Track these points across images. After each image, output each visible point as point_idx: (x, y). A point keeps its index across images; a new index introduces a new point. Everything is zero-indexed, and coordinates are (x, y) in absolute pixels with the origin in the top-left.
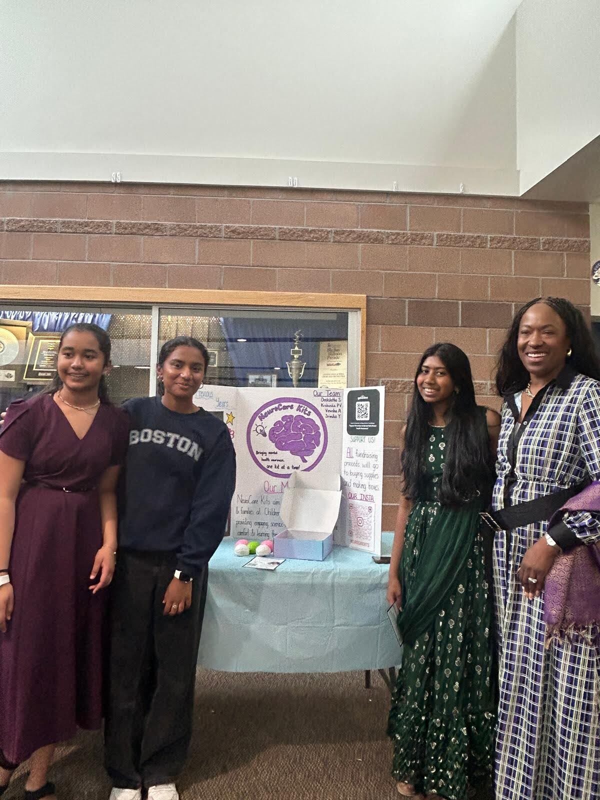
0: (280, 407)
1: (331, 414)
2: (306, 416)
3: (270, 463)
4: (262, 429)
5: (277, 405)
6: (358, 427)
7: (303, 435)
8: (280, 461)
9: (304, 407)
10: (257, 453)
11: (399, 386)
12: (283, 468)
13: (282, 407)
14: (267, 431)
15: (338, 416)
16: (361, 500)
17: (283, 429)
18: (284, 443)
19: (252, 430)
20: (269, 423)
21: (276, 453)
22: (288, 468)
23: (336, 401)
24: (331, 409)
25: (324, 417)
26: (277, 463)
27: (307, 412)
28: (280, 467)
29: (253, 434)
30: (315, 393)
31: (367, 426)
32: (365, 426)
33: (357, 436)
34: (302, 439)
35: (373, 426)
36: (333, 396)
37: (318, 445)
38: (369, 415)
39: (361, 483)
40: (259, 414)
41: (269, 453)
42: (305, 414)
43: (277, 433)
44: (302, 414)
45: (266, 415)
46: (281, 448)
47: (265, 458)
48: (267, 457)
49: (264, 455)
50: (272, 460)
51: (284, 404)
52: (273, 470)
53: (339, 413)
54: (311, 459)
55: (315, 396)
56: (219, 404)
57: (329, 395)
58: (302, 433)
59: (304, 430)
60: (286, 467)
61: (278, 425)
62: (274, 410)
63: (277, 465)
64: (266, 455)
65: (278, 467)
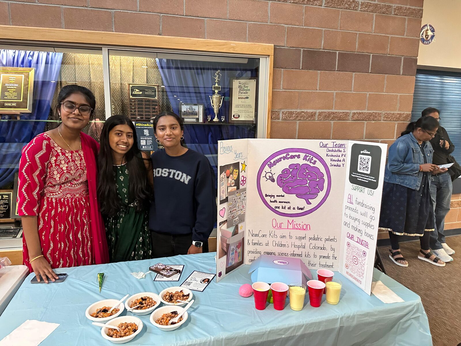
0: (288, 156)
1: (336, 163)
2: (312, 165)
3: (278, 204)
4: (271, 175)
5: (285, 155)
6: (359, 178)
7: (308, 181)
8: (286, 202)
9: (310, 157)
10: (266, 196)
12: (289, 208)
13: (289, 156)
14: (275, 177)
15: (342, 165)
17: (290, 175)
18: (290, 188)
19: (262, 176)
20: (277, 170)
21: (284, 196)
22: (294, 209)
23: (340, 151)
24: (336, 158)
25: (329, 165)
26: (284, 204)
27: (312, 161)
28: (287, 208)
29: (263, 180)
30: (321, 145)
31: (367, 179)
32: (365, 178)
33: (358, 185)
34: (307, 185)
35: (373, 180)
36: (339, 147)
37: (322, 190)
38: (369, 169)
39: (358, 228)
40: (268, 162)
41: (277, 196)
42: (311, 162)
43: (284, 179)
44: (308, 163)
45: (275, 163)
46: (288, 192)
47: (273, 199)
49: (272, 197)
50: (280, 202)
51: (291, 154)
52: (281, 210)
53: (343, 163)
54: (315, 202)
55: (321, 147)
56: (236, 156)
57: (334, 147)
58: (307, 179)
59: (309, 176)
60: (292, 208)
61: (286, 172)
62: (282, 159)
63: (284, 206)
64: (274, 198)
65: (285, 207)
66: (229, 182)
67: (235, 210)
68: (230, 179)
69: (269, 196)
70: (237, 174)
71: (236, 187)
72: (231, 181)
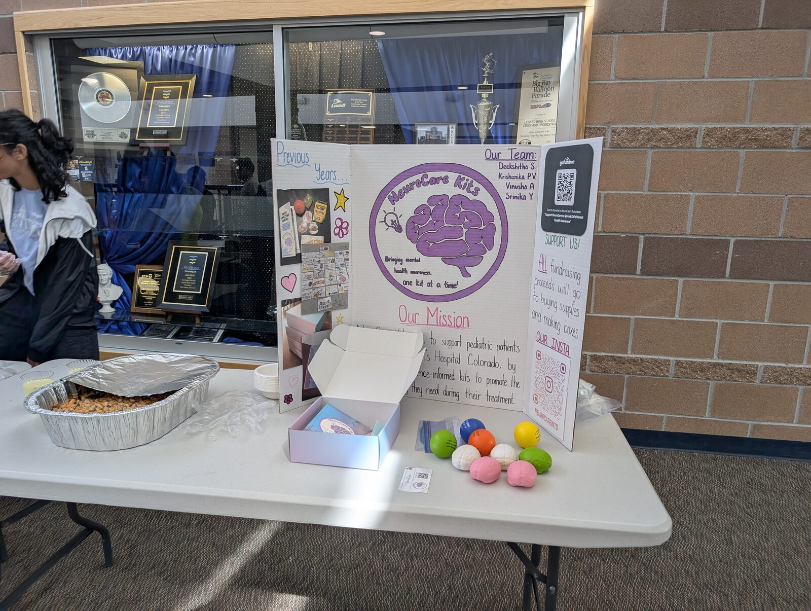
0: (426, 180)
1: (516, 192)
2: (471, 197)
4: (394, 218)
5: (419, 177)
6: (557, 218)
7: (465, 231)
8: (424, 273)
9: (467, 180)
10: (387, 259)
11: (641, 136)
12: (430, 284)
13: (428, 180)
14: (403, 223)
15: (528, 197)
16: (552, 348)
17: (431, 219)
18: (431, 244)
19: (378, 220)
20: (406, 208)
21: (419, 261)
22: (439, 285)
23: (525, 167)
24: (517, 182)
25: (503, 196)
26: (420, 277)
27: (472, 189)
28: (425, 284)
29: (380, 228)
30: (488, 155)
31: (570, 217)
32: (566, 216)
33: (554, 234)
34: (463, 238)
35: (578, 217)
36: (522, 159)
37: (490, 247)
38: (573, 195)
39: (555, 319)
40: (389, 193)
41: (407, 260)
42: (469, 191)
43: (420, 226)
44: (464, 192)
45: (401, 195)
46: (427, 252)
47: (399, 267)
48: (403, 266)
49: (399, 263)
50: (412, 272)
51: (431, 175)
52: (414, 288)
53: (531, 191)
54: (477, 272)
55: (488, 159)
56: (321, 176)
57: (513, 158)
58: (462, 226)
59: (466, 220)
60: (434, 285)
61: (422, 213)
62: (415, 186)
63: (419, 280)
64: (401, 264)
65: (422, 283)
66: (305, 225)
67: (323, 282)
68: (305, 220)
69: (393, 260)
70: (325, 211)
71: (322, 238)
72: (309, 224)
